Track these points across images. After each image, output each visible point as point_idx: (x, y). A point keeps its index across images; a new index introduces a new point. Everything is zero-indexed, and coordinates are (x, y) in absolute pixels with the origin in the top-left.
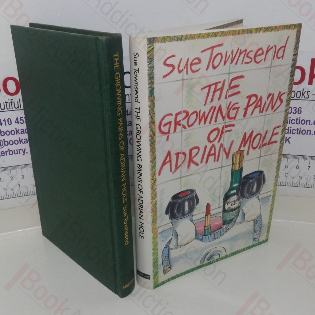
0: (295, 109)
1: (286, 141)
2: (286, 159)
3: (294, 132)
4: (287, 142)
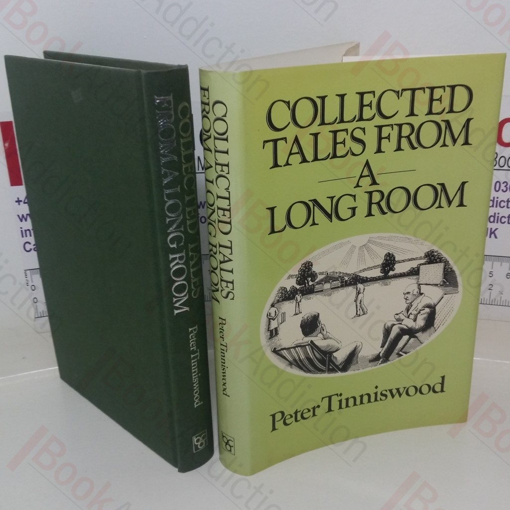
0: (505, 184)
1: (491, 233)
2: (491, 263)
3: (503, 220)
4: (493, 235)
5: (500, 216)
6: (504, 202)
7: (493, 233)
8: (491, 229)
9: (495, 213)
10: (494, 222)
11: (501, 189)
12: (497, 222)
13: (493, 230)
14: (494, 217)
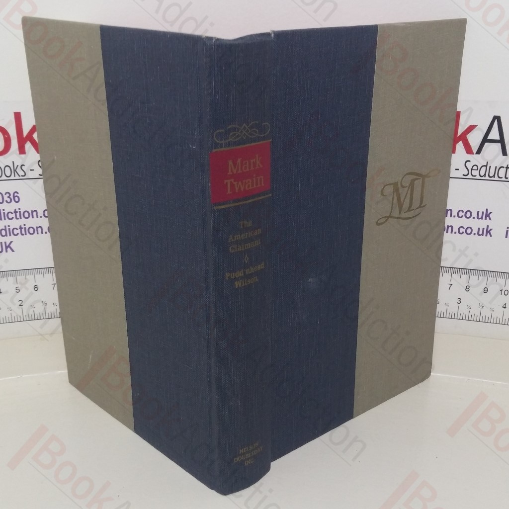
5: (11, 228)
6: (12, 213)
7: (8, 247)
8: (5, 243)
9: (5, 226)
10: (6, 235)
11: (5, 200)
12: (10, 235)
13: (7, 244)
14: (5, 230)
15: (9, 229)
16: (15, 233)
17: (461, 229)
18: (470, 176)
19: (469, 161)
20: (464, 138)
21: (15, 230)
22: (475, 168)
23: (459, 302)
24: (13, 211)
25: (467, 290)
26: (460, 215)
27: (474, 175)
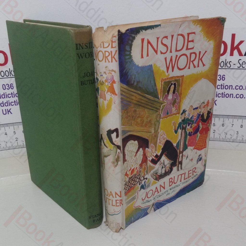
15: (9, 102)
16: (12, 105)
17: (238, 95)
18: (241, 68)
19: (241, 60)
20: (237, 48)
21: (12, 103)
22: (244, 63)
23: (237, 133)
24: (10, 93)
25: (242, 127)
26: (237, 88)
27: (243, 67)
